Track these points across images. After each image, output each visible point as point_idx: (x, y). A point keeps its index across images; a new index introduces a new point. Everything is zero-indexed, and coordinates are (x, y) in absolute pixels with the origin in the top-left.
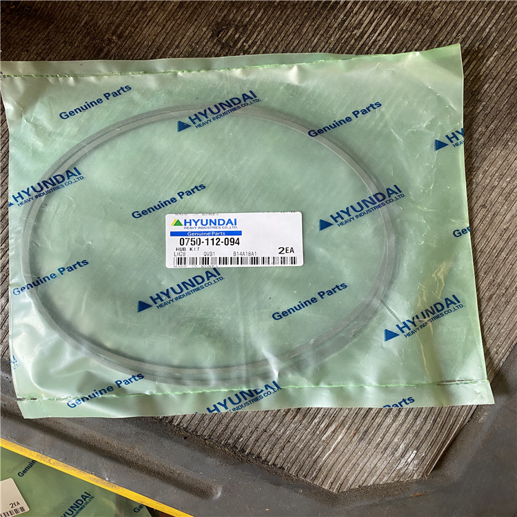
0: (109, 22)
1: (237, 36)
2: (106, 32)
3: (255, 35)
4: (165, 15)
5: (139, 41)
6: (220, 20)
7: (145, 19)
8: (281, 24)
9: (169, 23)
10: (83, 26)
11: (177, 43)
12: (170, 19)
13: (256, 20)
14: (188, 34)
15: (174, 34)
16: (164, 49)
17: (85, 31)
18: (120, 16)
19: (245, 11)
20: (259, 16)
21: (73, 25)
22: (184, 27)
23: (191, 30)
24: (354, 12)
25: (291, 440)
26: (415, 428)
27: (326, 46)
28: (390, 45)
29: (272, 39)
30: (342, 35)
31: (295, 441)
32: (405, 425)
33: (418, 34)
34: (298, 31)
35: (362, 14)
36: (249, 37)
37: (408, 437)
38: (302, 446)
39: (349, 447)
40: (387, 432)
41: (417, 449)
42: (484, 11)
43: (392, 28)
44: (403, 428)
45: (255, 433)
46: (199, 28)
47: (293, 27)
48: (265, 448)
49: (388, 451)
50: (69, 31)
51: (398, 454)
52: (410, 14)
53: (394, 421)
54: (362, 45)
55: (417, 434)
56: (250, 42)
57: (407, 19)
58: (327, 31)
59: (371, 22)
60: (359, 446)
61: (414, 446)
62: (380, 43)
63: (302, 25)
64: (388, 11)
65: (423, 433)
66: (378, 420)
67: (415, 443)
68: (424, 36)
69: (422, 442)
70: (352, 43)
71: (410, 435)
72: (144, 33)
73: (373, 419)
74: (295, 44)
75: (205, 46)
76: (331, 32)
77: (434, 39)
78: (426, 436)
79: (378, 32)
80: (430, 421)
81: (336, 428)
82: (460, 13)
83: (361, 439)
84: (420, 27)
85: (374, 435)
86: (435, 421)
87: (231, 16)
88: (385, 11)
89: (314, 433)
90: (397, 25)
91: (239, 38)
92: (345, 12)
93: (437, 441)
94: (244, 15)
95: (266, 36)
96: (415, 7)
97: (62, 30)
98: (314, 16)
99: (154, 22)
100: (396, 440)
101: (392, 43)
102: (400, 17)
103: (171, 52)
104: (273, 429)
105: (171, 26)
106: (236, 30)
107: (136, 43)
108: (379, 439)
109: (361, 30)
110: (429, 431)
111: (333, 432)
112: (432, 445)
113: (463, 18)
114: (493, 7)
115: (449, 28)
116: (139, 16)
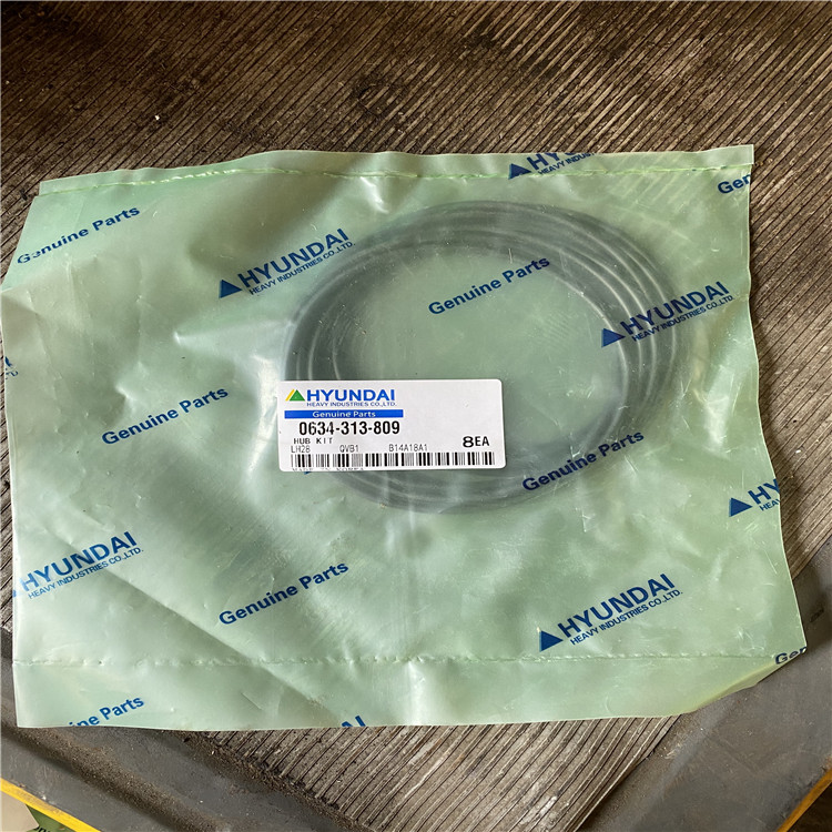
0: (190, 55)
1: (390, 101)
2: (183, 72)
3: (419, 102)
4: (282, 55)
5: (233, 90)
6: (367, 73)
7: (249, 58)
8: (463, 90)
9: (287, 67)
10: (149, 57)
11: (293, 101)
12: (288, 62)
13: (425, 80)
14: (313, 89)
15: (290, 87)
16: (270, 108)
17: (150, 66)
18: (211, 49)
19: (410, 62)
20: (431, 73)
21: (132, 55)
22: (309, 77)
23: (319, 83)
24: (581, 84)
25: (359, 760)
26: (562, 760)
27: (528, 133)
28: (629, 142)
29: (445, 111)
30: (556, 117)
31: (364, 762)
32: (547, 752)
33: (674, 130)
34: (489, 103)
35: (593, 89)
36: (409, 104)
37: (547, 773)
38: (374, 771)
39: (450, 780)
40: (516, 760)
41: (559, 794)
42: (782, 106)
43: (636, 117)
44: (543, 756)
45: (302, 743)
46: (332, 81)
47: (481, 96)
48: (314, 769)
49: (511, 794)
50: (124, 63)
51: (526, 800)
52: (667, 98)
53: (530, 744)
54: (584, 138)
55: (564, 768)
56: (410, 112)
57: (661, 105)
58: (533, 109)
59: (604, 104)
60: (467, 781)
61: (554, 789)
62: (614, 138)
63: (497, 95)
64: (634, 89)
65: (572, 769)
66: (505, 741)
67: (556, 785)
68: (683, 134)
69: (569, 784)
70: (569, 132)
71: (552, 770)
72: (243, 79)
73: (496, 737)
74: (480, 123)
75: (336, 110)
76: (539, 111)
77: (698, 141)
78: (577, 774)
79: (614, 119)
80: (588, 750)
81: (434, 748)
82: (745, 105)
83: (473, 769)
84: (680, 120)
85: (494, 764)
86: (596, 749)
87: (386, 69)
88: (630, 89)
89: (398, 751)
90: (645, 112)
91: (393, 105)
92: (566, 83)
93: (594, 782)
94: (408, 70)
95: (436, 105)
96: (677, 88)
97: (113, 59)
98: (518, 82)
99: (262, 64)
100: (527, 776)
101: (632, 139)
102: (651, 101)
103: (280, 114)
104: (332, 740)
105: (289, 73)
106: (391, 91)
107: (228, 94)
108: (501, 772)
109: (587, 114)
110: (583, 767)
111: (429, 753)
112: (583, 790)
113: (749, 114)
114: (798, 101)
115: (724, 127)
116: (240, 52)
